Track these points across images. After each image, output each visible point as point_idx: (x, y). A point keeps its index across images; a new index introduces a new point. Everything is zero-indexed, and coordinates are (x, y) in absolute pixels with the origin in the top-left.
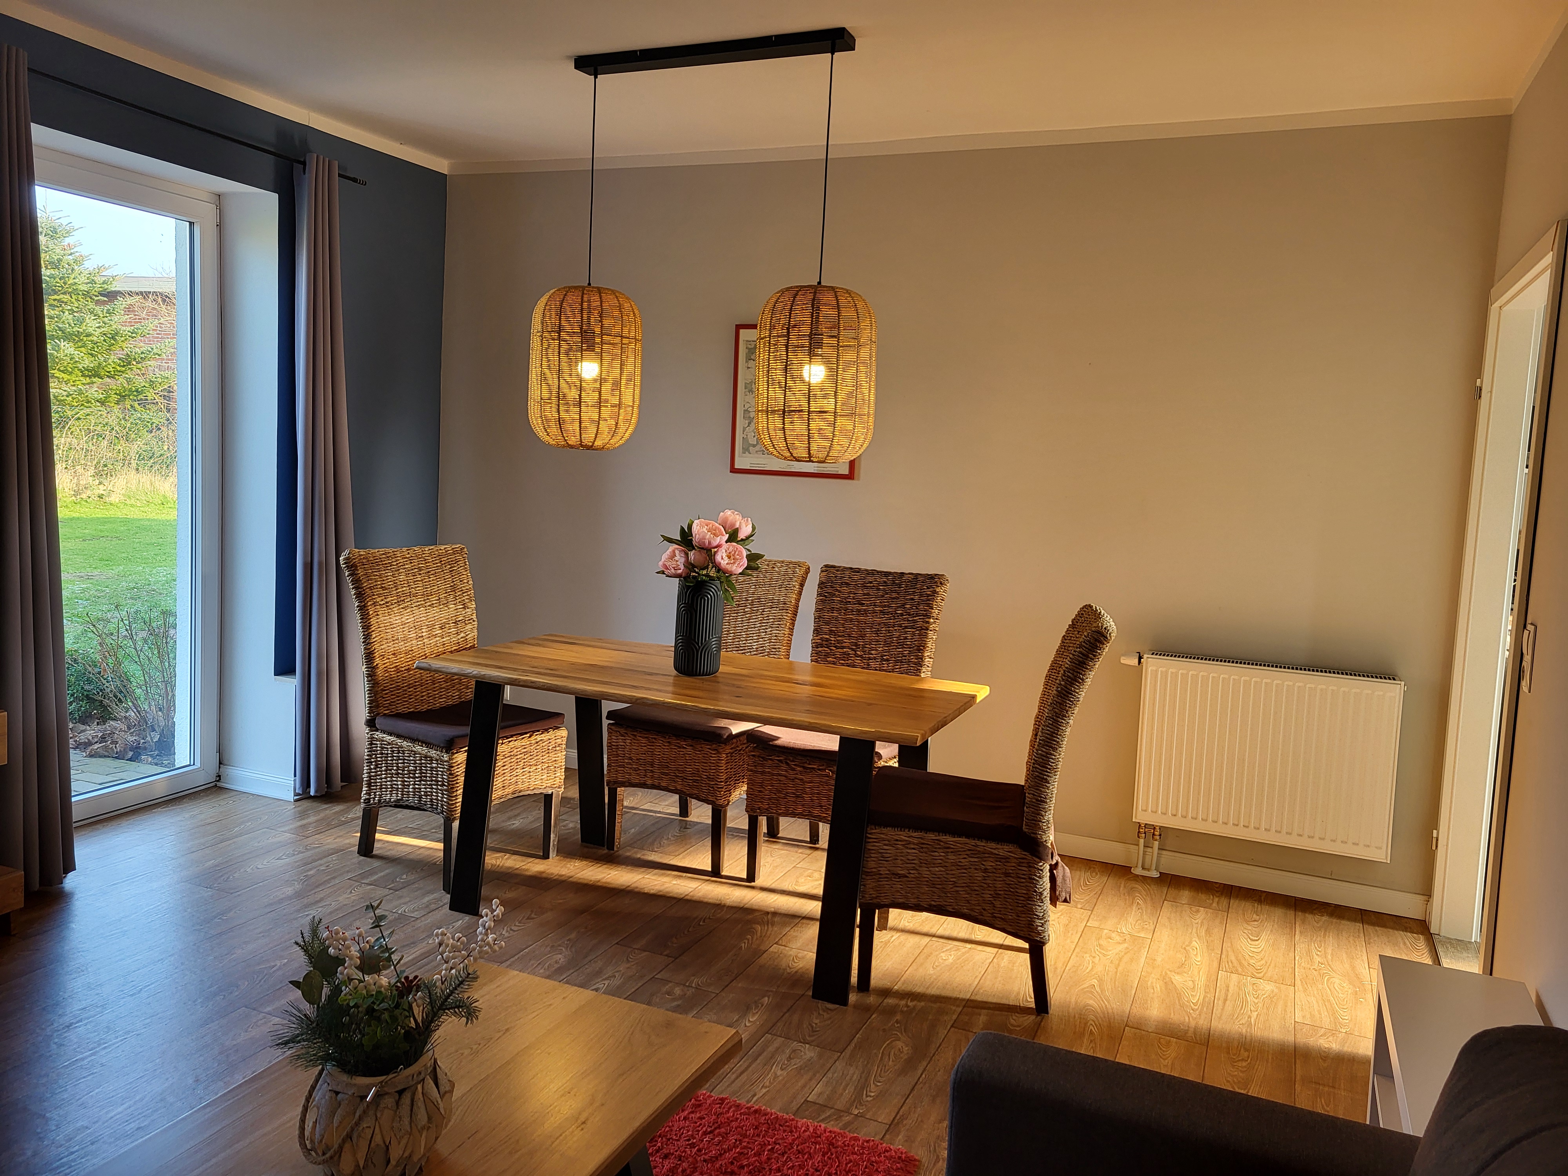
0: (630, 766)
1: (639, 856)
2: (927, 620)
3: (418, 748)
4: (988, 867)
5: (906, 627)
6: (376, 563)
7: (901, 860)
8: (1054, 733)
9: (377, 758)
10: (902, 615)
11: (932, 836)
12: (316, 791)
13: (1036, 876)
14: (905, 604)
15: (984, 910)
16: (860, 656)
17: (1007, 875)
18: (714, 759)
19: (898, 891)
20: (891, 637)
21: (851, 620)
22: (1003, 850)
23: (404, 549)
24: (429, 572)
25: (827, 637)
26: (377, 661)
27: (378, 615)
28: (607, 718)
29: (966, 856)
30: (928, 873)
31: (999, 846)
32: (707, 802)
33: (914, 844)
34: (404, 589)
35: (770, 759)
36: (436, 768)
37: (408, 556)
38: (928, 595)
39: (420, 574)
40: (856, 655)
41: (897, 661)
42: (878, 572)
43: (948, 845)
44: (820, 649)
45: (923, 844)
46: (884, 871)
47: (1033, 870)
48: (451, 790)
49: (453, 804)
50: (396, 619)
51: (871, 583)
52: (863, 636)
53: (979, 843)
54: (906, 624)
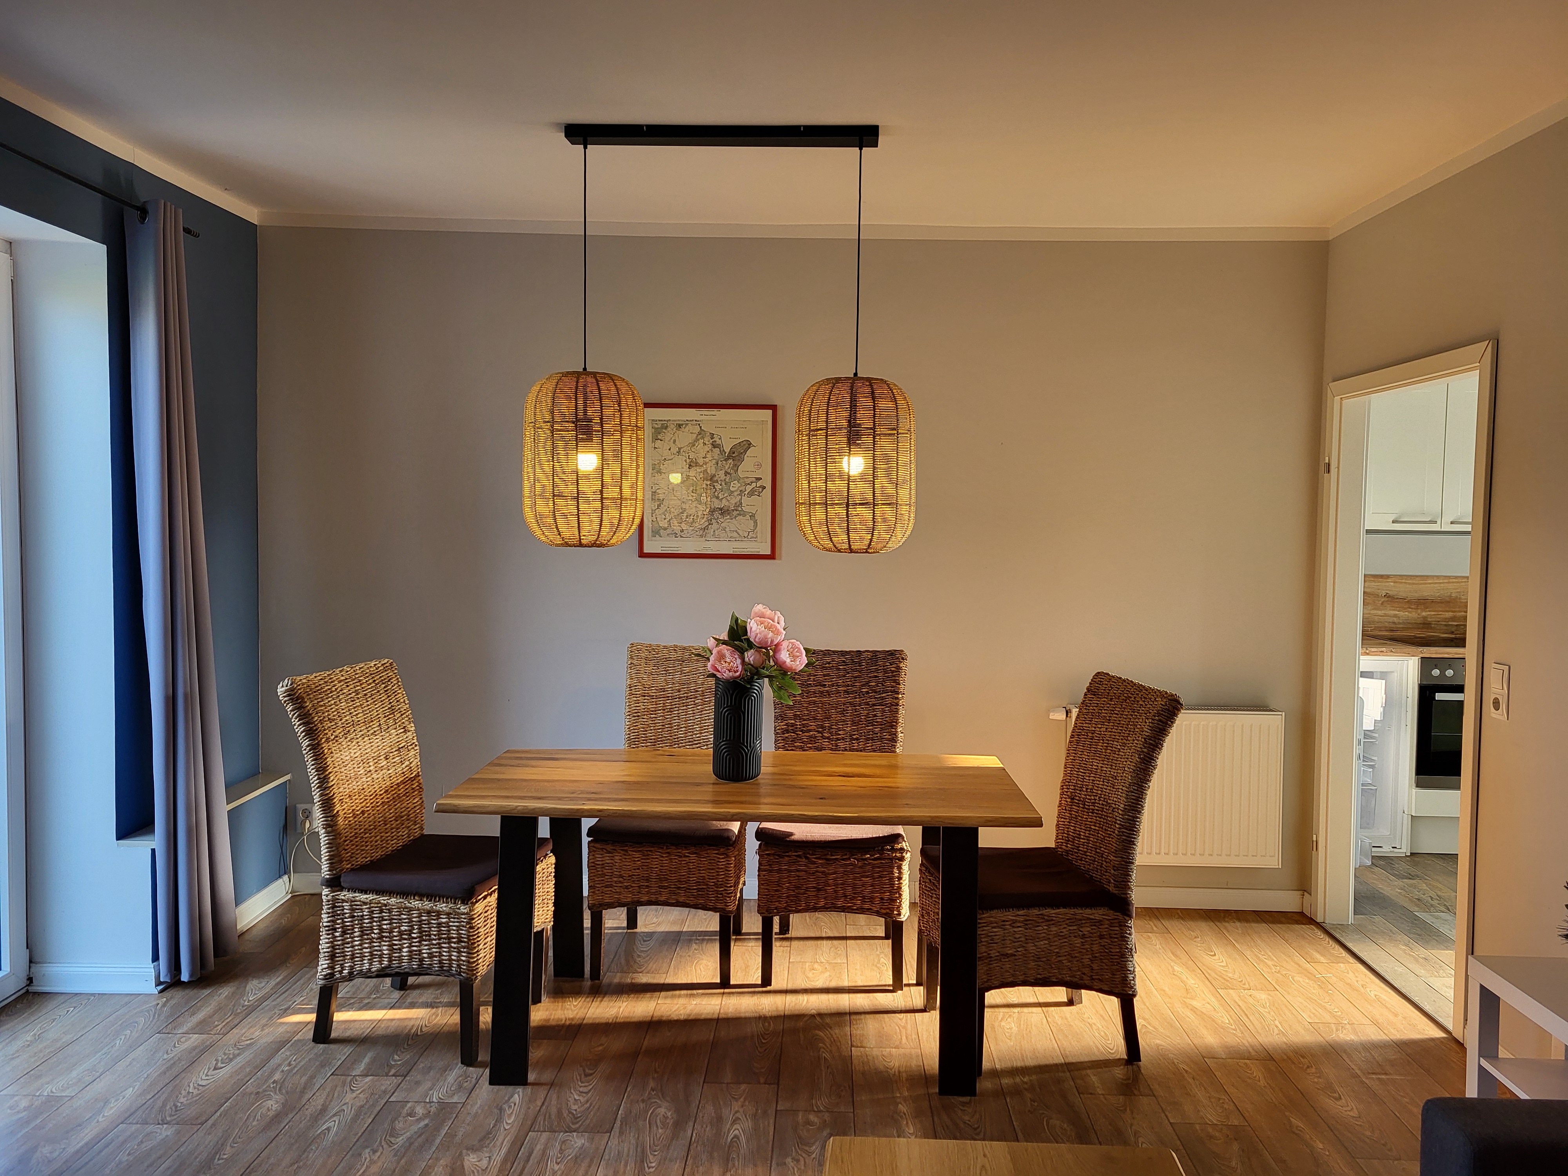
0: (620, 885)
1: (629, 981)
2: (896, 696)
3: (416, 903)
4: (1086, 933)
5: (874, 705)
6: (316, 691)
7: (1010, 940)
8: (1139, 797)
9: (343, 922)
10: (867, 693)
11: (1036, 911)
12: (191, 976)
13: (1127, 933)
14: (869, 682)
15: (1084, 974)
16: (828, 738)
17: (1101, 937)
18: (722, 862)
19: (1007, 971)
20: (859, 716)
21: (814, 702)
22: (1098, 913)
23: (337, 671)
24: (365, 695)
25: (793, 722)
26: (338, 807)
27: (332, 753)
28: (588, 835)
29: (1065, 926)
30: (1034, 948)
31: (1094, 911)
32: (715, 910)
33: (1019, 922)
34: (348, 718)
35: (787, 856)
36: (447, 923)
37: (343, 678)
38: (893, 672)
39: (358, 698)
40: (823, 737)
41: (868, 739)
42: (833, 652)
43: (1051, 918)
44: (786, 735)
45: (1027, 920)
46: (993, 953)
47: (1124, 928)
48: (471, 945)
49: (474, 962)
50: (345, 756)
51: (829, 663)
52: (828, 718)
53: (1077, 911)
54: (873, 701)
